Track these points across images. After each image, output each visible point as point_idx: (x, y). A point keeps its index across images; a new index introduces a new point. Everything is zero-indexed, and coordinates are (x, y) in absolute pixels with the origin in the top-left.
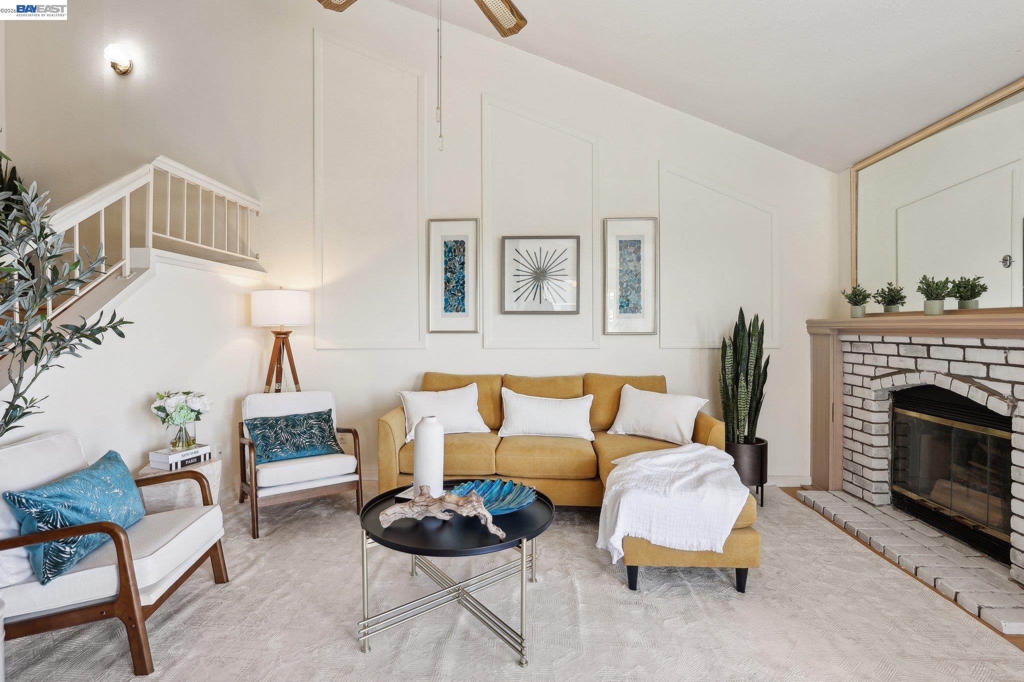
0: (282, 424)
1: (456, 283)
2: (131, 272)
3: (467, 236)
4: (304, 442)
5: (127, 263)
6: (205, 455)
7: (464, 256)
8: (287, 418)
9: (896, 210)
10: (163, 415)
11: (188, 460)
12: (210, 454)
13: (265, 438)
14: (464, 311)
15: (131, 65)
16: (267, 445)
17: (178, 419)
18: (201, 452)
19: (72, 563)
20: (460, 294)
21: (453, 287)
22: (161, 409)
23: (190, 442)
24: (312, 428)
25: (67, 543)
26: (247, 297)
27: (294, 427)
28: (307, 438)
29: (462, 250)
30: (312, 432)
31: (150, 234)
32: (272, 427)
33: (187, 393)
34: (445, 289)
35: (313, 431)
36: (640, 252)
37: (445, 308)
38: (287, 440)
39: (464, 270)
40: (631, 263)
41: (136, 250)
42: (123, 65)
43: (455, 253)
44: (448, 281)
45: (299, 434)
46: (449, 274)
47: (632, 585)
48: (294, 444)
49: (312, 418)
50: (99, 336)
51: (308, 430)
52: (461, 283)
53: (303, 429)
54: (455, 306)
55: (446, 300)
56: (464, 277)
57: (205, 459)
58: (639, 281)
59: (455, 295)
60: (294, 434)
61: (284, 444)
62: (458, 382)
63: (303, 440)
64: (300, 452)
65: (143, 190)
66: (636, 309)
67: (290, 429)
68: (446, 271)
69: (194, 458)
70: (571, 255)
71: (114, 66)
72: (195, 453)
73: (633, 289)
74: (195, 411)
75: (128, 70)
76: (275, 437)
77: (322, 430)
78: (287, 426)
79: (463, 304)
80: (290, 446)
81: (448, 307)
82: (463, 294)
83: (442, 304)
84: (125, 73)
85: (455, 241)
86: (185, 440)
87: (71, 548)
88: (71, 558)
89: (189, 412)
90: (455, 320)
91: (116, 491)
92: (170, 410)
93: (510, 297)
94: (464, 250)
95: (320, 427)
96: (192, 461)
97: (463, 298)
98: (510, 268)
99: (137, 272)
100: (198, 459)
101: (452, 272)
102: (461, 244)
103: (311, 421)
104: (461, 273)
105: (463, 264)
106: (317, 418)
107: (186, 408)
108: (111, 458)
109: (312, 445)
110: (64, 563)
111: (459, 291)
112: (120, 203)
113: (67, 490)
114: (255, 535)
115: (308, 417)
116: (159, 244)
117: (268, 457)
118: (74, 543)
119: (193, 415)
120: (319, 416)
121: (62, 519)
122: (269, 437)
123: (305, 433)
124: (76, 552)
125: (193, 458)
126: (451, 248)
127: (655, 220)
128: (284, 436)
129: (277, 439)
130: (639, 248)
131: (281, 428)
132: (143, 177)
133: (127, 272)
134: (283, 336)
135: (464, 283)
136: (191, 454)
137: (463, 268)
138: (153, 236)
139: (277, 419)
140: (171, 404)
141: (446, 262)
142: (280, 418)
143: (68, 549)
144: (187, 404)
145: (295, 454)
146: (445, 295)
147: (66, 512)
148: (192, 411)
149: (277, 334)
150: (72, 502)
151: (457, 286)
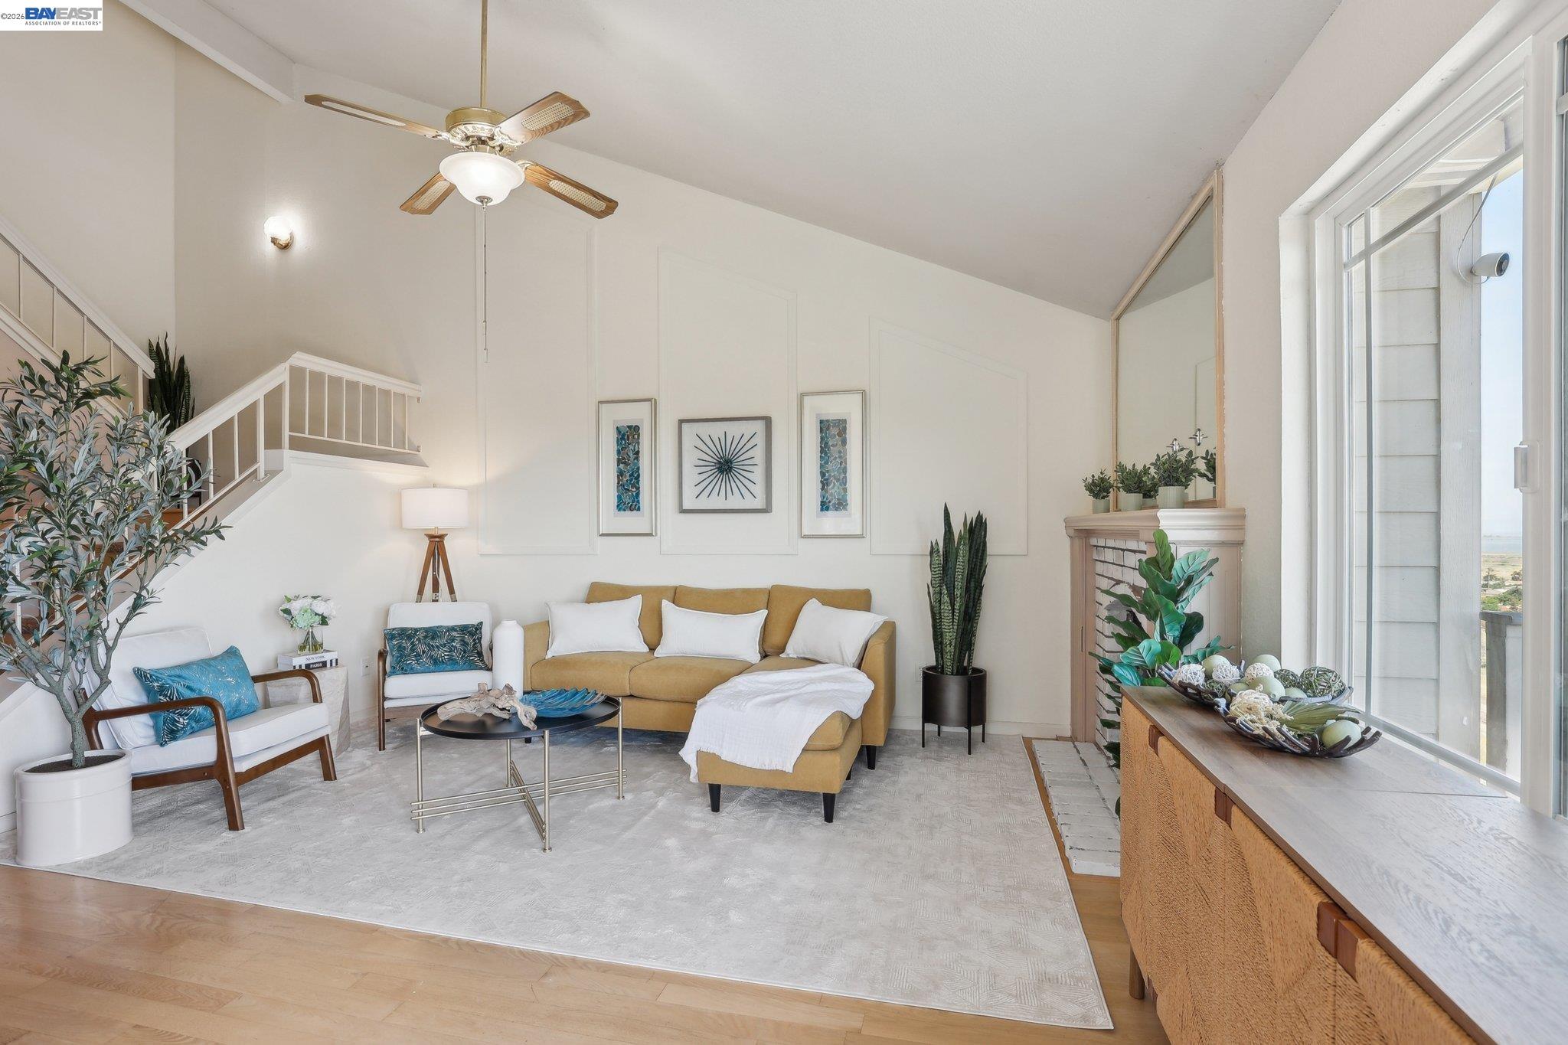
0: (421, 635)
1: (630, 476)
2: (266, 475)
3: (642, 420)
4: (443, 655)
5: (261, 465)
6: (331, 661)
7: (638, 443)
8: (427, 630)
9: (1196, 366)
10: (289, 618)
11: (313, 664)
12: (337, 660)
13: (400, 648)
14: (639, 509)
15: (292, 237)
16: (401, 656)
17: (302, 621)
18: (327, 657)
19: (185, 733)
20: (635, 490)
21: (627, 481)
22: (287, 611)
23: (316, 647)
24: (453, 640)
25: (181, 715)
26: (398, 494)
27: (433, 638)
28: (446, 651)
29: (636, 436)
30: (453, 646)
31: (286, 433)
32: (409, 637)
33: (315, 598)
34: (618, 483)
35: (454, 644)
36: (845, 433)
37: (618, 506)
38: (424, 652)
39: (638, 460)
40: (835, 448)
41: (270, 451)
42: (284, 239)
43: (628, 439)
44: (621, 474)
45: (437, 647)
46: (622, 466)
47: (715, 807)
48: (431, 657)
49: (456, 631)
50: (203, 538)
51: (449, 643)
52: (636, 476)
53: (444, 641)
54: (629, 503)
55: (619, 497)
56: (638, 468)
57: (331, 665)
58: (845, 471)
59: (628, 490)
60: (432, 646)
61: (419, 656)
62: (621, 593)
63: (442, 653)
64: (438, 665)
65: (279, 389)
66: (841, 505)
67: (428, 640)
68: (619, 462)
69: (320, 662)
70: (760, 440)
71: (274, 241)
72: (321, 657)
73: (838, 480)
74: (319, 615)
75: (288, 243)
76: (411, 649)
77: (464, 643)
78: (426, 637)
79: (638, 502)
80: (427, 659)
81: (621, 506)
82: (638, 488)
83: (614, 501)
84: (285, 247)
85: (628, 427)
86: (311, 644)
87: (184, 720)
88: (183, 728)
89: (313, 615)
90: (629, 521)
91: (229, 679)
92: (294, 613)
93: (689, 492)
94: (638, 438)
95: (462, 640)
96: (317, 665)
97: (638, 494)
98: (690, 457)
99: (271, 474)
100: (324, 664)
101: (626, 464)
102: (635, 429)
103: (454, 634)
104: (635, 464)
105: (637, 453)
106: (461, 630)
107: (309, 610)
108: (232, 653)
109: (451, 659)
110: (178, 731)
111: (633, 486)
112: (253, 407)
113: (184, 673)
114: (382, 747)
115: (453, 629)
116: (297, 444)
117: (402, 669)
118: (187, 715)
119: (318, 619)
120: (464, 629)
121: (178, 694)
122: (405, 648)
123: (445, 645)
124: (188, 723)
125: (317, 663)
126: (624, 435)
127: (863, 392)
128: (421, 647)
129: (412, 650)
130: (845, 429)
131: (419, 639)
132: (278, 376)
133: (261, 474)
134: (437, 540)
135: (639, 476)
136: (315, 658)
137: (637, 458)
138: (290, 436)
139: (416, 630)
140: (295, 607)
141: (619, 452)
142: (420, 629)
143: (181, 720)
144: (312, 607)
145: (432, 668)
146: (618, 491)
147: (182, 690)
148: (316, 614)
149: (431, 537)
150: (187, 683)
151: (631, 480)
